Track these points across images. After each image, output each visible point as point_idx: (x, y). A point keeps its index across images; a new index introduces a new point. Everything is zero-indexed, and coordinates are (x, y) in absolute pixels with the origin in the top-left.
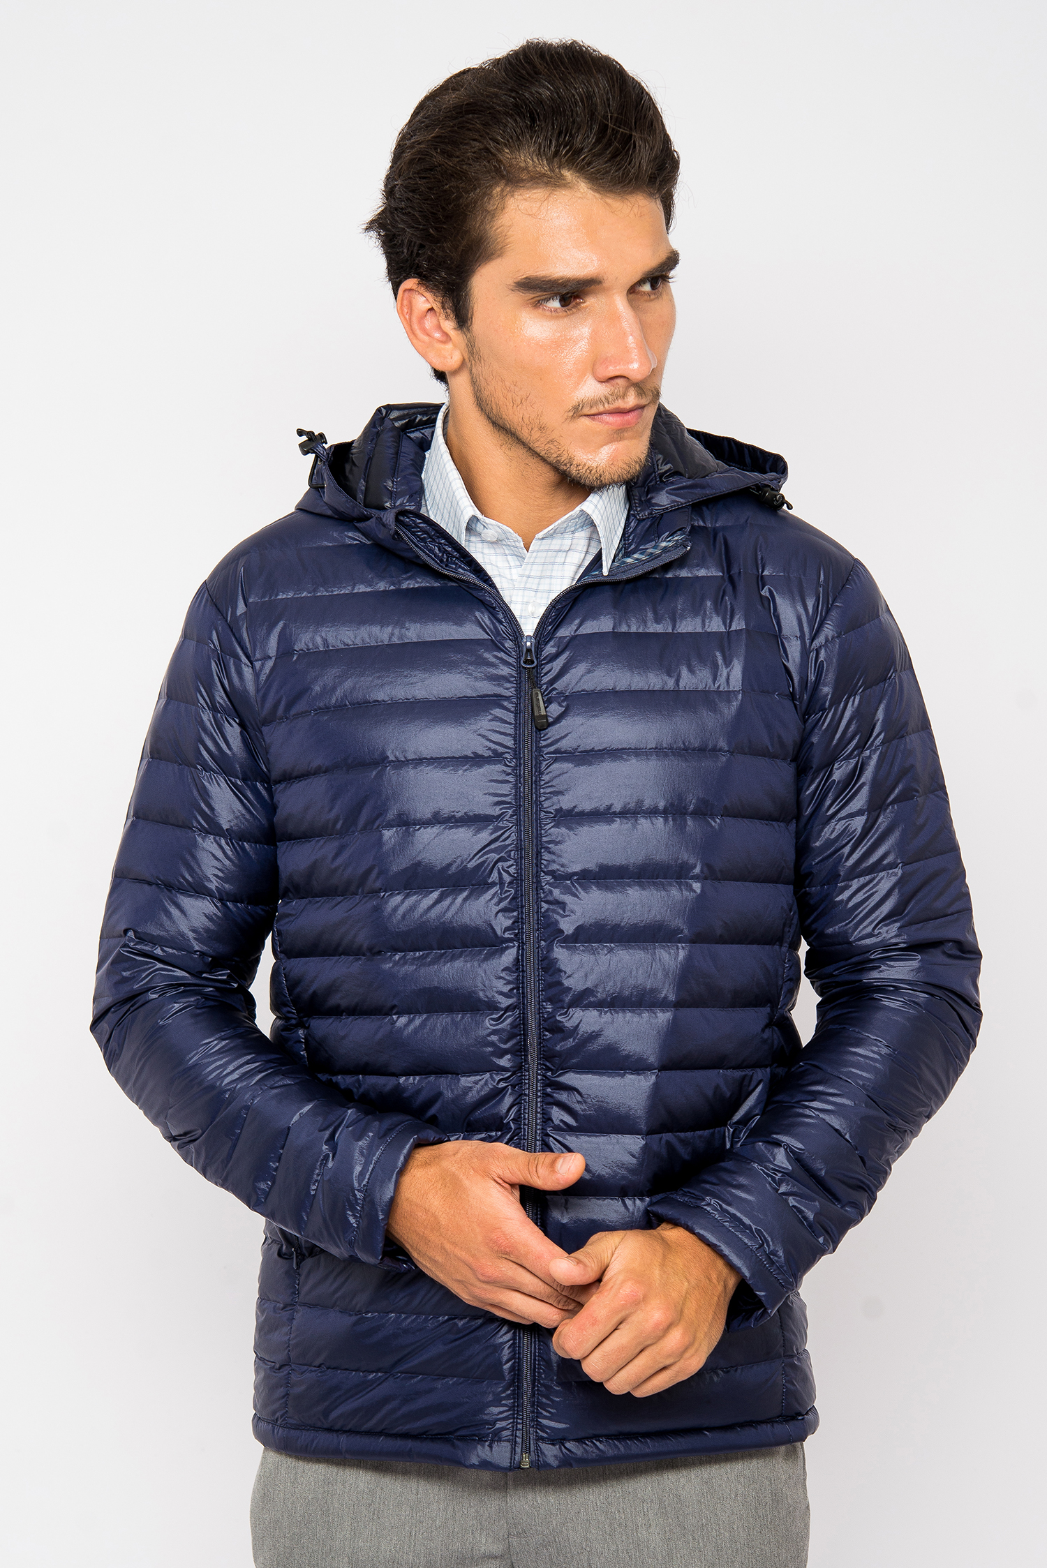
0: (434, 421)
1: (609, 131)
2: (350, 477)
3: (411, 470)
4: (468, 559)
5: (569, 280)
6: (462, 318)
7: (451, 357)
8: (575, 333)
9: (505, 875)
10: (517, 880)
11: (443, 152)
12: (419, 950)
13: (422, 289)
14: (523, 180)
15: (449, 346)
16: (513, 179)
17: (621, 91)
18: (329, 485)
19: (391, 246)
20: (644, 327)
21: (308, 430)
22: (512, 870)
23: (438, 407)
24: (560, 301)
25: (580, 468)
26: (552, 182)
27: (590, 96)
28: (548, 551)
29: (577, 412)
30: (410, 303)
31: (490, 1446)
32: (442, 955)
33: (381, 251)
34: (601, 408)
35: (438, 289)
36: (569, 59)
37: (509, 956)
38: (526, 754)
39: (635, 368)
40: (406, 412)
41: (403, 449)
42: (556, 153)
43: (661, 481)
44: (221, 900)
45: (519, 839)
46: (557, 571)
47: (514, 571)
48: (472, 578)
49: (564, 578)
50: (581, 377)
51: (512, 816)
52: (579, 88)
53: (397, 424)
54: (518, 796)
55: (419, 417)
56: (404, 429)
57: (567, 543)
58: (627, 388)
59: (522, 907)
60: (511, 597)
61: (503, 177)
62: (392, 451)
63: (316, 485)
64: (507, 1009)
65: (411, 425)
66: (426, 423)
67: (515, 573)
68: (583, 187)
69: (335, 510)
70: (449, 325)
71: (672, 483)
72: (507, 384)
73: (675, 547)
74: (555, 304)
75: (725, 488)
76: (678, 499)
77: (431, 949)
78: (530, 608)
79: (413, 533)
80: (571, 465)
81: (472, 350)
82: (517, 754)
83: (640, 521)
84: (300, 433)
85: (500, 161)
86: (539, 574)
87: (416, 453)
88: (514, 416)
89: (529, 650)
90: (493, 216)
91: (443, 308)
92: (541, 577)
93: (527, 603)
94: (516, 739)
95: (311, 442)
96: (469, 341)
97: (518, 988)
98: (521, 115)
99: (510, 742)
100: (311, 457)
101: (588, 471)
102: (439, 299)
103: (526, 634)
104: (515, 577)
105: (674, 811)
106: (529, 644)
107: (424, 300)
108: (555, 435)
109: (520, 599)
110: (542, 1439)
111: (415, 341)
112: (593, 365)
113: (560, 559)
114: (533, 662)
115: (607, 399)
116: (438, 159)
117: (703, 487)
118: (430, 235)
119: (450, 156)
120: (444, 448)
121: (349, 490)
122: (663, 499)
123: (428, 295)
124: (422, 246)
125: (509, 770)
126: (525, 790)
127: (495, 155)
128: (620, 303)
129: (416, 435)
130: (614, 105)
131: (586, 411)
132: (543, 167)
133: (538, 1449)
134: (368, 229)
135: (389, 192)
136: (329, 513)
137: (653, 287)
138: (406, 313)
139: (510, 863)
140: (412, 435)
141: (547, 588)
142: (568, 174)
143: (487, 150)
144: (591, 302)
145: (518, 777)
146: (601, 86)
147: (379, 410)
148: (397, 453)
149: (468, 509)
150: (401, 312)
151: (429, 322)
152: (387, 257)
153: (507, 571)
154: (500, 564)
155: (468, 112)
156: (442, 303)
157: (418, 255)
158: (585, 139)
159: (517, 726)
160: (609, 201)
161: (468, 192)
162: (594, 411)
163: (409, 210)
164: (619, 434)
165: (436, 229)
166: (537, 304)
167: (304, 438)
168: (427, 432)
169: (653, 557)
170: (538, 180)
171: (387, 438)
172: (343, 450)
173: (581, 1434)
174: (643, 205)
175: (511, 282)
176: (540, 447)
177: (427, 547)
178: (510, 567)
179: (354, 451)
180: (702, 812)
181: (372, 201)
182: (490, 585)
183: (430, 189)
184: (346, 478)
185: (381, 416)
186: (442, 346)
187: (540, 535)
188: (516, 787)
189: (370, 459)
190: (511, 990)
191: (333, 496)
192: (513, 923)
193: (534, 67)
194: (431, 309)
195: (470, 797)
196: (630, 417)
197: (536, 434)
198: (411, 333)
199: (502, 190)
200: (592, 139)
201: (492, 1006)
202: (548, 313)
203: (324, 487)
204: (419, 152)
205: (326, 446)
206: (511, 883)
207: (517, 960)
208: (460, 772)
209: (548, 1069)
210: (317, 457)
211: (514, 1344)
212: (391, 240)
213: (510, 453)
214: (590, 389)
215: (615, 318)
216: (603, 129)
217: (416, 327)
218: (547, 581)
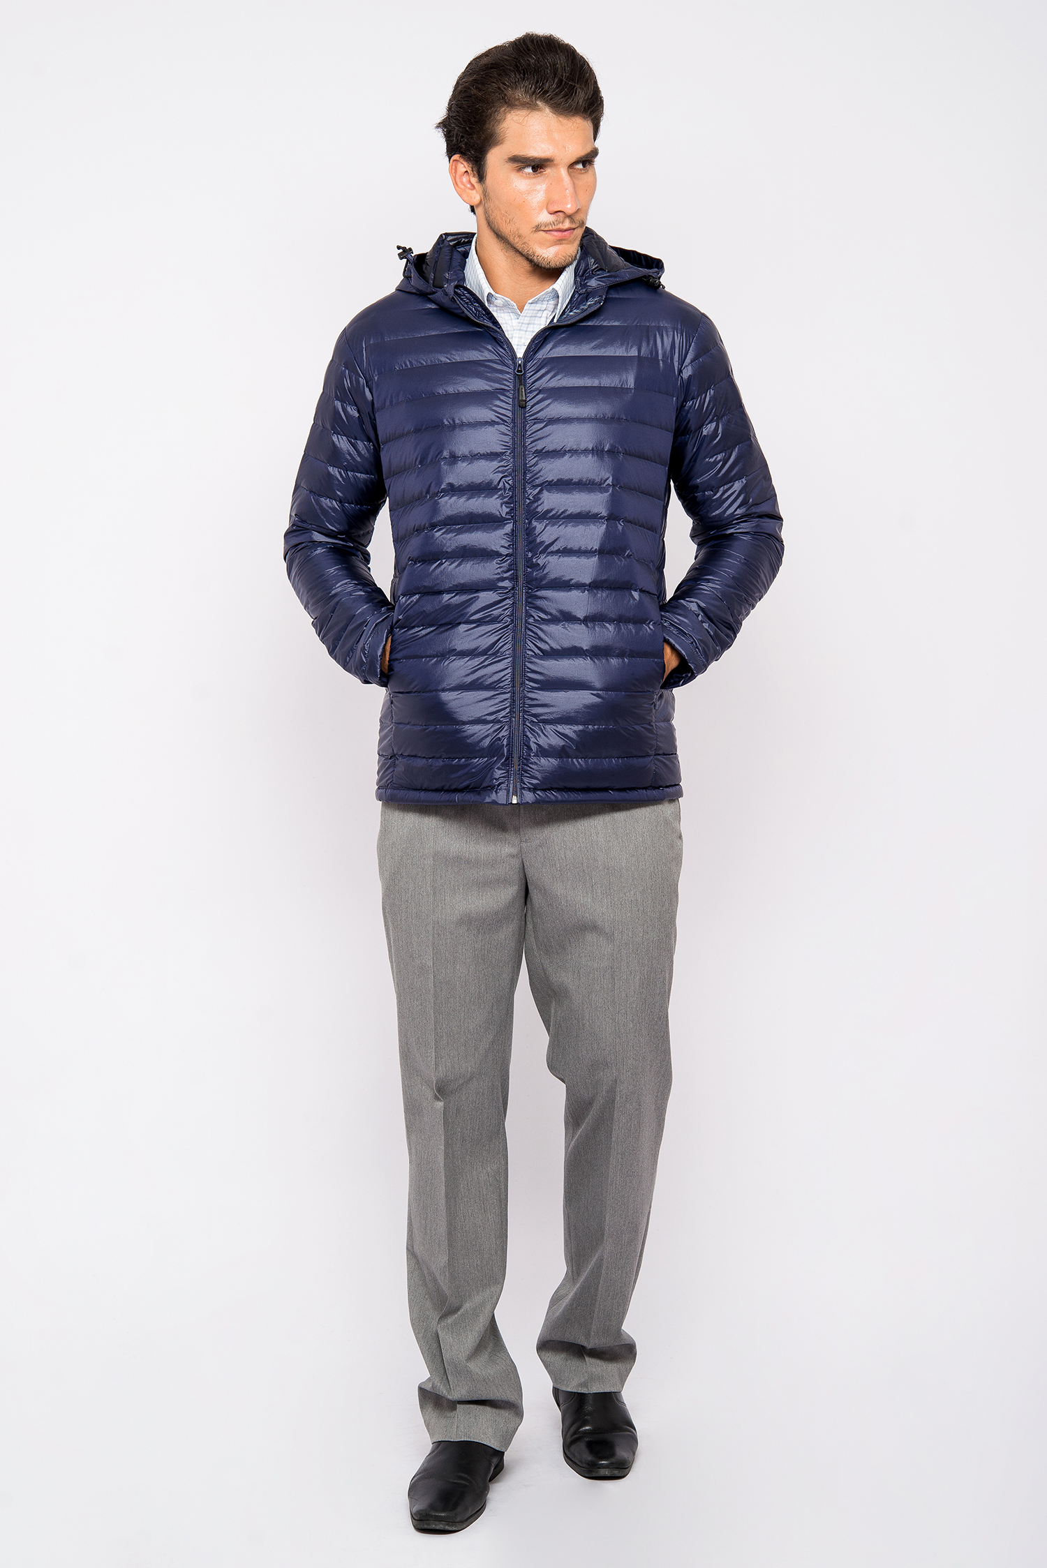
0: (471, 242)
1: (564, 83)
2: (426, 271)
3: (459, 268)
4: (490, 315)
5: (536, 158)
6: (481, 177)
7: (476, 197)
8: (539, 187)
9: (506, 485)
10: (513, 488)
11: (477, 88)
12: (459, 525)
13: (462, 160)
14: (516, 105)
15: (474, 192)
16: (511, 105)
17: (572, 62)
18: (414, 276)
19: (448, 136)
20: (575, 186)
21: (403, 246)
22: (510, 482)
23: (474, 234)
24: (532, 169)
26: (531, 107)
27: (555, 65)
28: (534, 310)
29: (538, 229)
30: (456, 167)
31: (496, 792)
32: (472, 527)
33: (444, 140)
34: (551, 228)
35: (470, 160)
36: (546, 44)
37: (508, 528)
38: (518, 421)
39: (569, 208)
40: (456, 237)
41: (454, 257)
42: (534, 92)
43: (592, 273)
44: (341, 502)
45: (514, 466)
46: (537, 321)
47: (513, 321)
48: (490, 325)
49: (542, 323)
50: (541, 210)
51: (510, 453)
52: (550, 59)
53: (451, 244)
54: (514, 444)
55: (463, 240)
56: (455, 246)
57: (544, 306)
58: (565, 218)
59: (516, 502)
60: (512, 334)
61: (506, 103)
62: (448, 257)
63: (407, 276)
64: (507, 556)
65: (459, 244)
66: (467, 242)
67: (515, 322)
68: (547, 110)
69: (418, 290)
70: (474, 180)
71: (598, 275)
72: (503, 212)
73: (595, 304)
74: (529, 170)
75: (627, 277)
76: (601, 283)
77: (465, 524)
78: (523, 341)
79: (462, 299)
81: (485, 194)
82: (513, 421)
83: (580, 294)
84: (399, 248)
85: (505, 95)
86: (528, 322)
87: (462, 260)
88: (506, 229)
89: (520, 365)
90: (499, 122)
91: (472, 171)
92: (529, 324)
93: (521, 338)
94: (514, 413)
95: (405, 252)
96: (484, 189)
97: (513, 545)
98: (518, 70)
99: (510, 414)
100: (405, 261)
102: (470, 165)
103: (518, 357)
104: (514, 325)
105: (597, 451)
106: (520, 362)
107: (463, 166)
108: (526, 240)
109: (517, 335)
110: (524, 788)
111: (457, 188)
112: (548, 203)
113: (539, 315)
114: (521, 372)
115: (553, 223)
116: (474, 91)
117: (615, 277)
118: (467, 131)
119: (480, 90)
120: (475, 256)
121: (426, 279)
122: (593, 283)
123: (465, 163)
124: (462, 137)
125: (509, 429)
126: (518, 440)
127: (502, 91)
128: (563, 172)
129: (462, 249)
130: (568, 69)
131: (542, 228)
132: (527, 99)
133: (522, 793)
134: (437, 127)
135: (450, 109)
136: (414, 291)
137: (584, 166)
138: (453, 171)
139: (510, 478)
140: (459, 250)
141: (531, 329)
142: (539, 103)
143: (499, 88)
144: (548, 171)
145: (514, 433)
146: (561, 60)
147: (441, 236)
148: (451, 259)
149: (487, 289)
150: (451, 172)
151: (465, 179)
152: (447, 143)
153: (510, 322)
154: (506, 318)
155: (491, 68)
156: (472, 168)
157: (461, 141)
158: (551, 85)
159: (514, 406)
160: (560, 119)
161: (487, 110)
162: (546, 229)
163: (457, 117)
164: (560, 241)
165: (470, 128)
166: (520, 170)
167: (401, 251)
168: (467, 248)
169: (584, 311)
170: (524, 105)
171: (446, 250)
172: (421, 257)
173: (545, 787)
174: (580, 124)
175: (506, 157)
176: (519, 246)
177: (468, 307)
178: (511, 319)
179: (428, 258)
180: (612, 452)
181: (441, 112)
182: (499, 328)
183: (469, 107)
184: (423, 272)
185: (442, 239)
186: (471, 191)
187: (530, 301)
188: (513, 439)
189: (436, 262)
190: (509, 545)
191: (416, 282)
192: (511, 510)
193: (528, 47)
194: (467, 172)
195: (489, 443)
196: (566, 233)
197: (517, 240)
198: (455, 183)
199: (505, 110)
200: (554, 86)
201: (498, 554)
202: (525, 175)
203: (411, 277)
204: (465, 87)
205: (413, 255)
206: (510, 489)
207: (513, 530)
208: (483, 429)
209: (531, 589)
210: (408, 261)
211: (509, 737)
212: (449, 134)
213: (507, 254)
214: (544, 217)
215: (560, 180)
216: (561, 81)
217: (458, 180)
218: (532, 326)
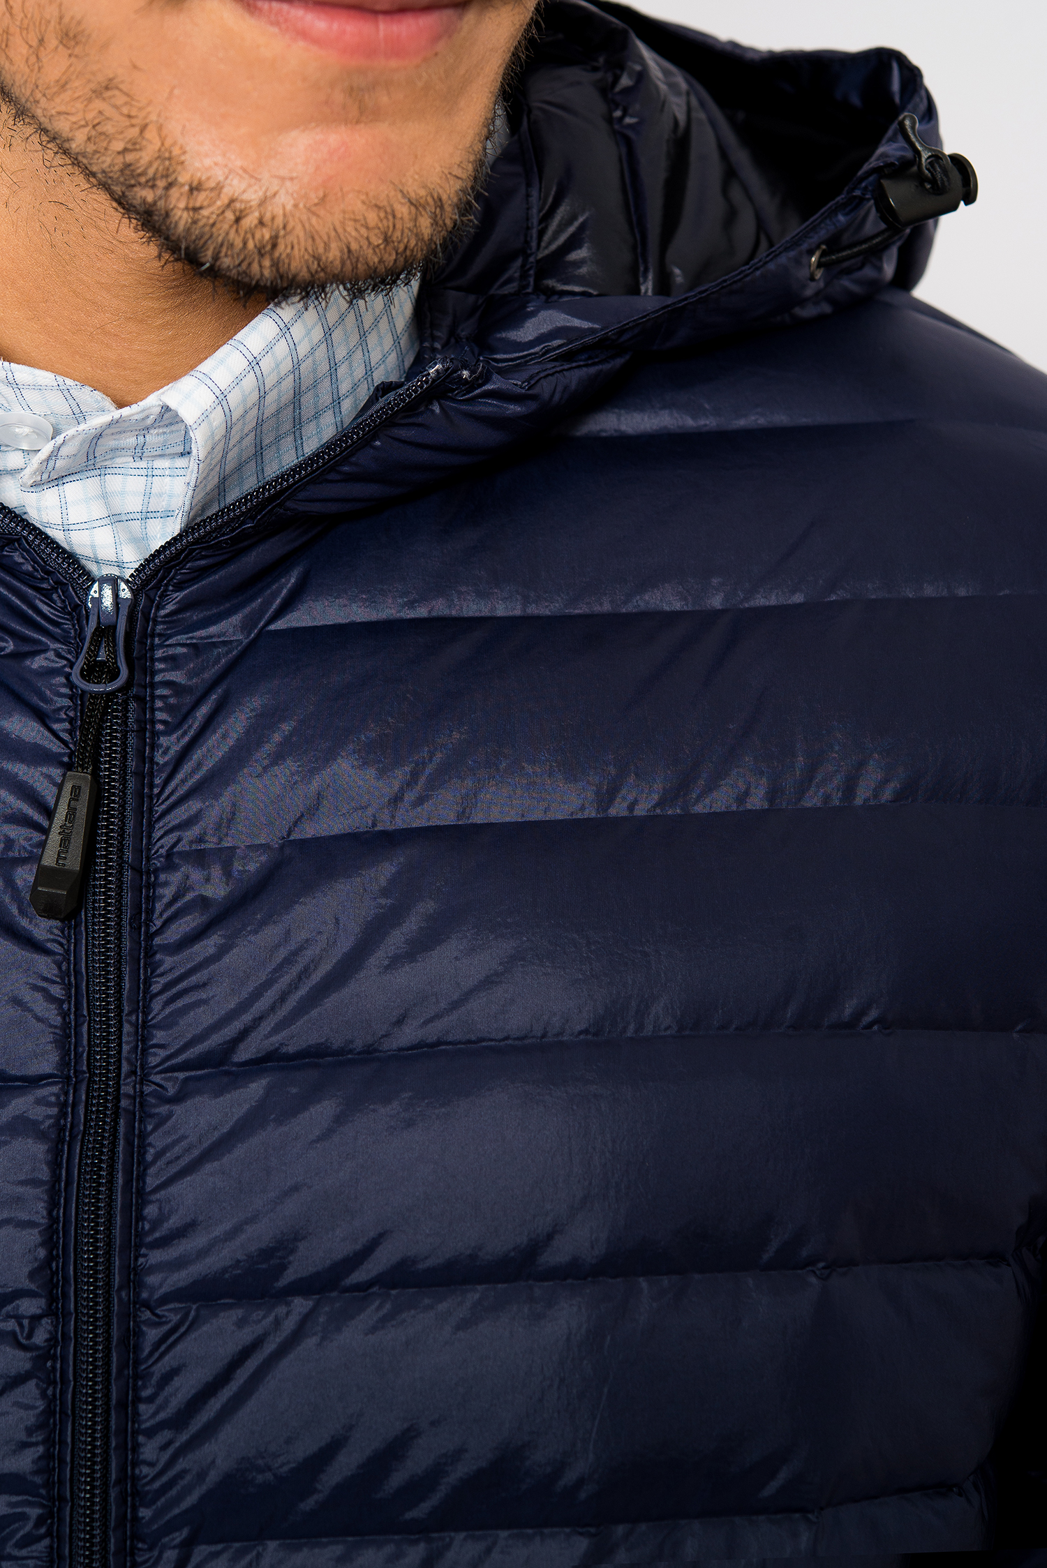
25: (201, 198)
80: (170, 186)
101: (230, 216)
